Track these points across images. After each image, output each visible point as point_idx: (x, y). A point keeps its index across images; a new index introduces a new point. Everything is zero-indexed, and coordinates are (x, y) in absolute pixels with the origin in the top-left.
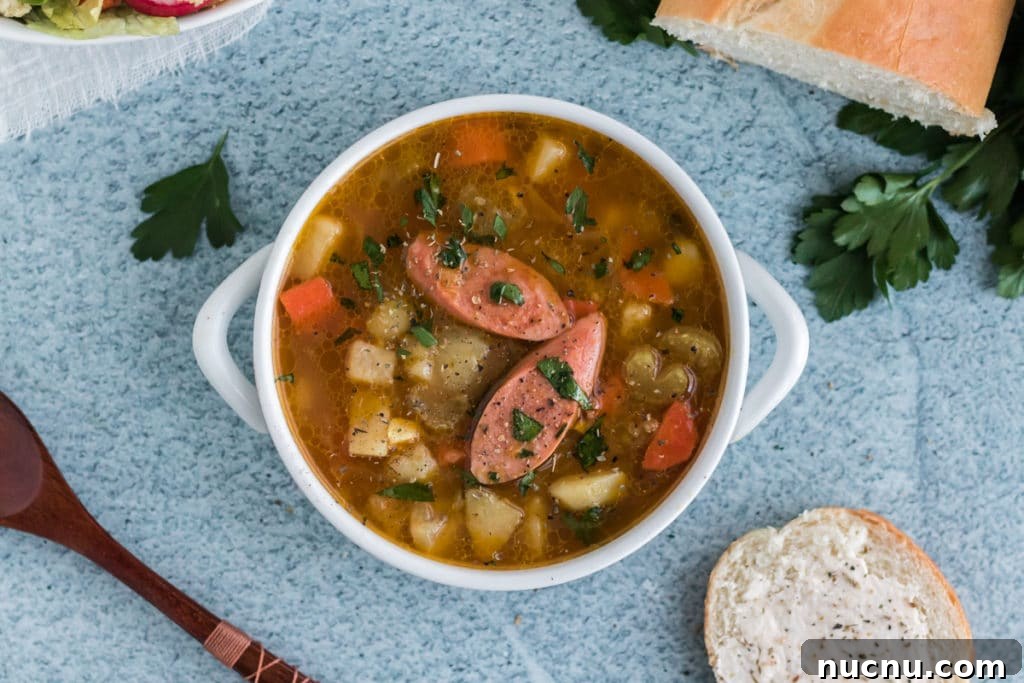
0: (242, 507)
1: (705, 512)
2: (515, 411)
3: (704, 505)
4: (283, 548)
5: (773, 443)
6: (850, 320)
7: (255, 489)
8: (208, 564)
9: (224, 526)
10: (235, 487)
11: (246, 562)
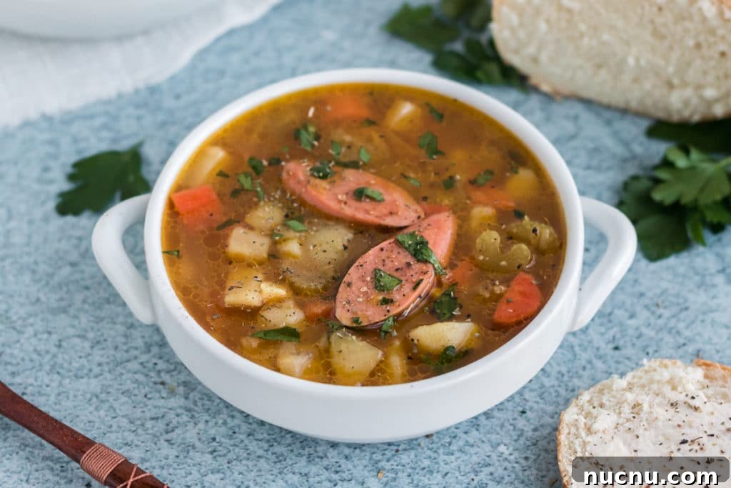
0: (129, 385)
1: (554, 394)
2: (376, 271)
3: (552, 390)
4: (163, 417)
5: (611, 346)
6: (672, 261)
7: (141, 373)
8: (93, 426)
9: (111, 399)
10: (124, 371)
11: (128, 426)
